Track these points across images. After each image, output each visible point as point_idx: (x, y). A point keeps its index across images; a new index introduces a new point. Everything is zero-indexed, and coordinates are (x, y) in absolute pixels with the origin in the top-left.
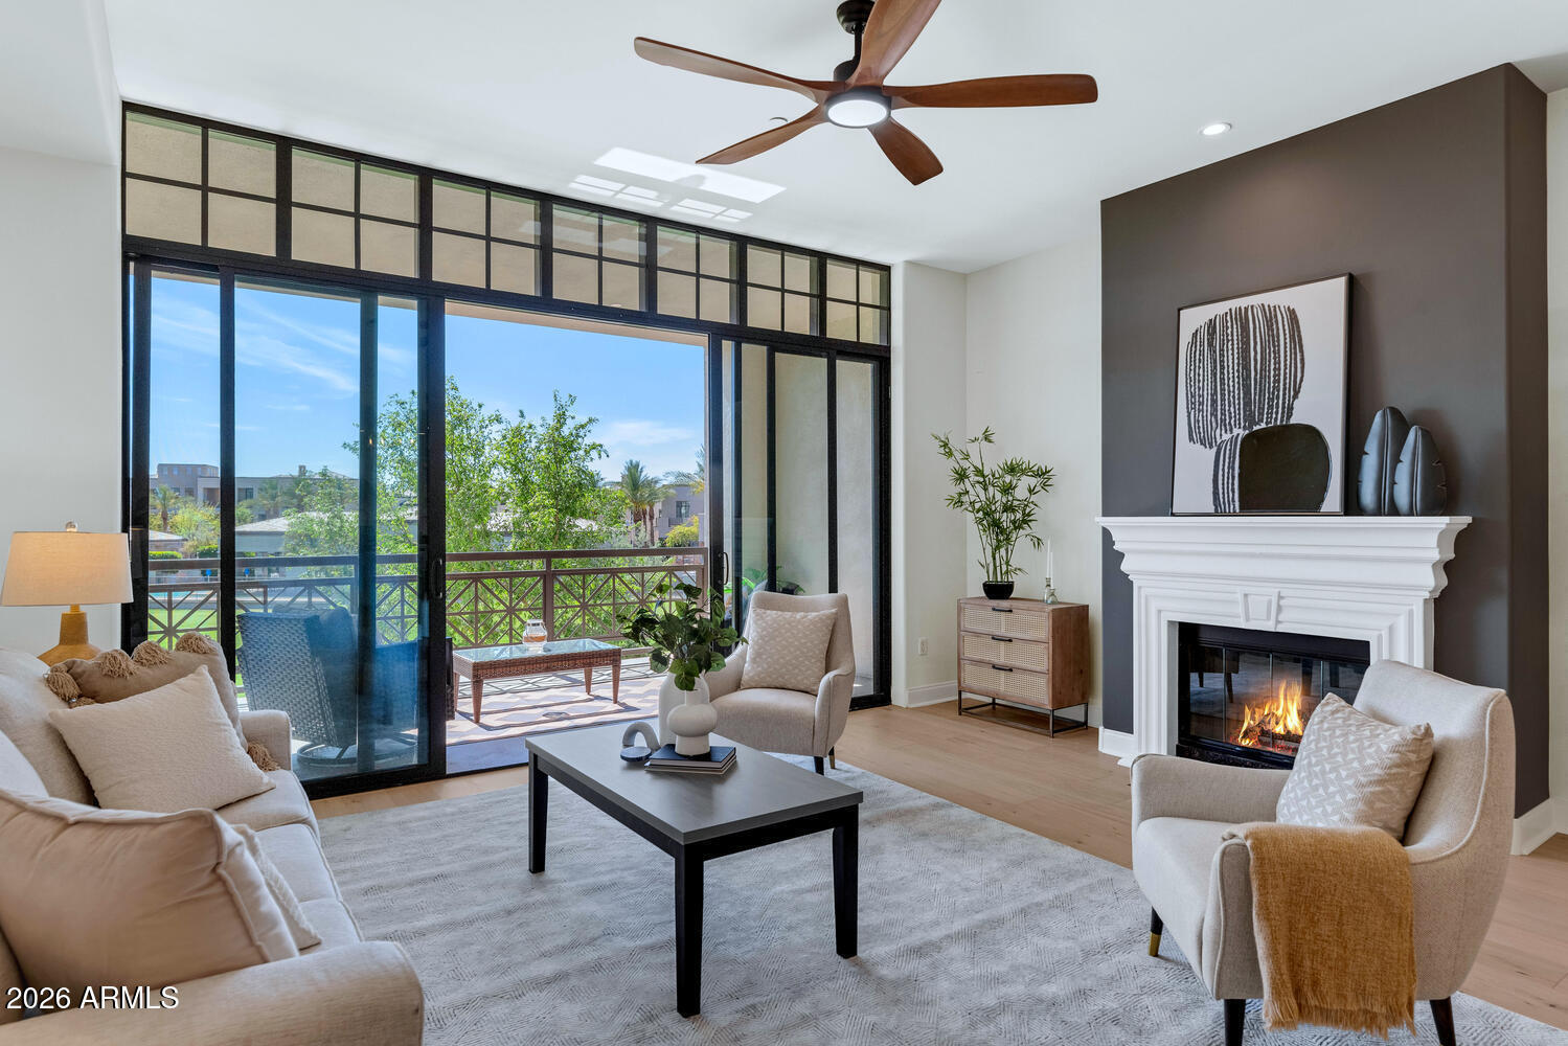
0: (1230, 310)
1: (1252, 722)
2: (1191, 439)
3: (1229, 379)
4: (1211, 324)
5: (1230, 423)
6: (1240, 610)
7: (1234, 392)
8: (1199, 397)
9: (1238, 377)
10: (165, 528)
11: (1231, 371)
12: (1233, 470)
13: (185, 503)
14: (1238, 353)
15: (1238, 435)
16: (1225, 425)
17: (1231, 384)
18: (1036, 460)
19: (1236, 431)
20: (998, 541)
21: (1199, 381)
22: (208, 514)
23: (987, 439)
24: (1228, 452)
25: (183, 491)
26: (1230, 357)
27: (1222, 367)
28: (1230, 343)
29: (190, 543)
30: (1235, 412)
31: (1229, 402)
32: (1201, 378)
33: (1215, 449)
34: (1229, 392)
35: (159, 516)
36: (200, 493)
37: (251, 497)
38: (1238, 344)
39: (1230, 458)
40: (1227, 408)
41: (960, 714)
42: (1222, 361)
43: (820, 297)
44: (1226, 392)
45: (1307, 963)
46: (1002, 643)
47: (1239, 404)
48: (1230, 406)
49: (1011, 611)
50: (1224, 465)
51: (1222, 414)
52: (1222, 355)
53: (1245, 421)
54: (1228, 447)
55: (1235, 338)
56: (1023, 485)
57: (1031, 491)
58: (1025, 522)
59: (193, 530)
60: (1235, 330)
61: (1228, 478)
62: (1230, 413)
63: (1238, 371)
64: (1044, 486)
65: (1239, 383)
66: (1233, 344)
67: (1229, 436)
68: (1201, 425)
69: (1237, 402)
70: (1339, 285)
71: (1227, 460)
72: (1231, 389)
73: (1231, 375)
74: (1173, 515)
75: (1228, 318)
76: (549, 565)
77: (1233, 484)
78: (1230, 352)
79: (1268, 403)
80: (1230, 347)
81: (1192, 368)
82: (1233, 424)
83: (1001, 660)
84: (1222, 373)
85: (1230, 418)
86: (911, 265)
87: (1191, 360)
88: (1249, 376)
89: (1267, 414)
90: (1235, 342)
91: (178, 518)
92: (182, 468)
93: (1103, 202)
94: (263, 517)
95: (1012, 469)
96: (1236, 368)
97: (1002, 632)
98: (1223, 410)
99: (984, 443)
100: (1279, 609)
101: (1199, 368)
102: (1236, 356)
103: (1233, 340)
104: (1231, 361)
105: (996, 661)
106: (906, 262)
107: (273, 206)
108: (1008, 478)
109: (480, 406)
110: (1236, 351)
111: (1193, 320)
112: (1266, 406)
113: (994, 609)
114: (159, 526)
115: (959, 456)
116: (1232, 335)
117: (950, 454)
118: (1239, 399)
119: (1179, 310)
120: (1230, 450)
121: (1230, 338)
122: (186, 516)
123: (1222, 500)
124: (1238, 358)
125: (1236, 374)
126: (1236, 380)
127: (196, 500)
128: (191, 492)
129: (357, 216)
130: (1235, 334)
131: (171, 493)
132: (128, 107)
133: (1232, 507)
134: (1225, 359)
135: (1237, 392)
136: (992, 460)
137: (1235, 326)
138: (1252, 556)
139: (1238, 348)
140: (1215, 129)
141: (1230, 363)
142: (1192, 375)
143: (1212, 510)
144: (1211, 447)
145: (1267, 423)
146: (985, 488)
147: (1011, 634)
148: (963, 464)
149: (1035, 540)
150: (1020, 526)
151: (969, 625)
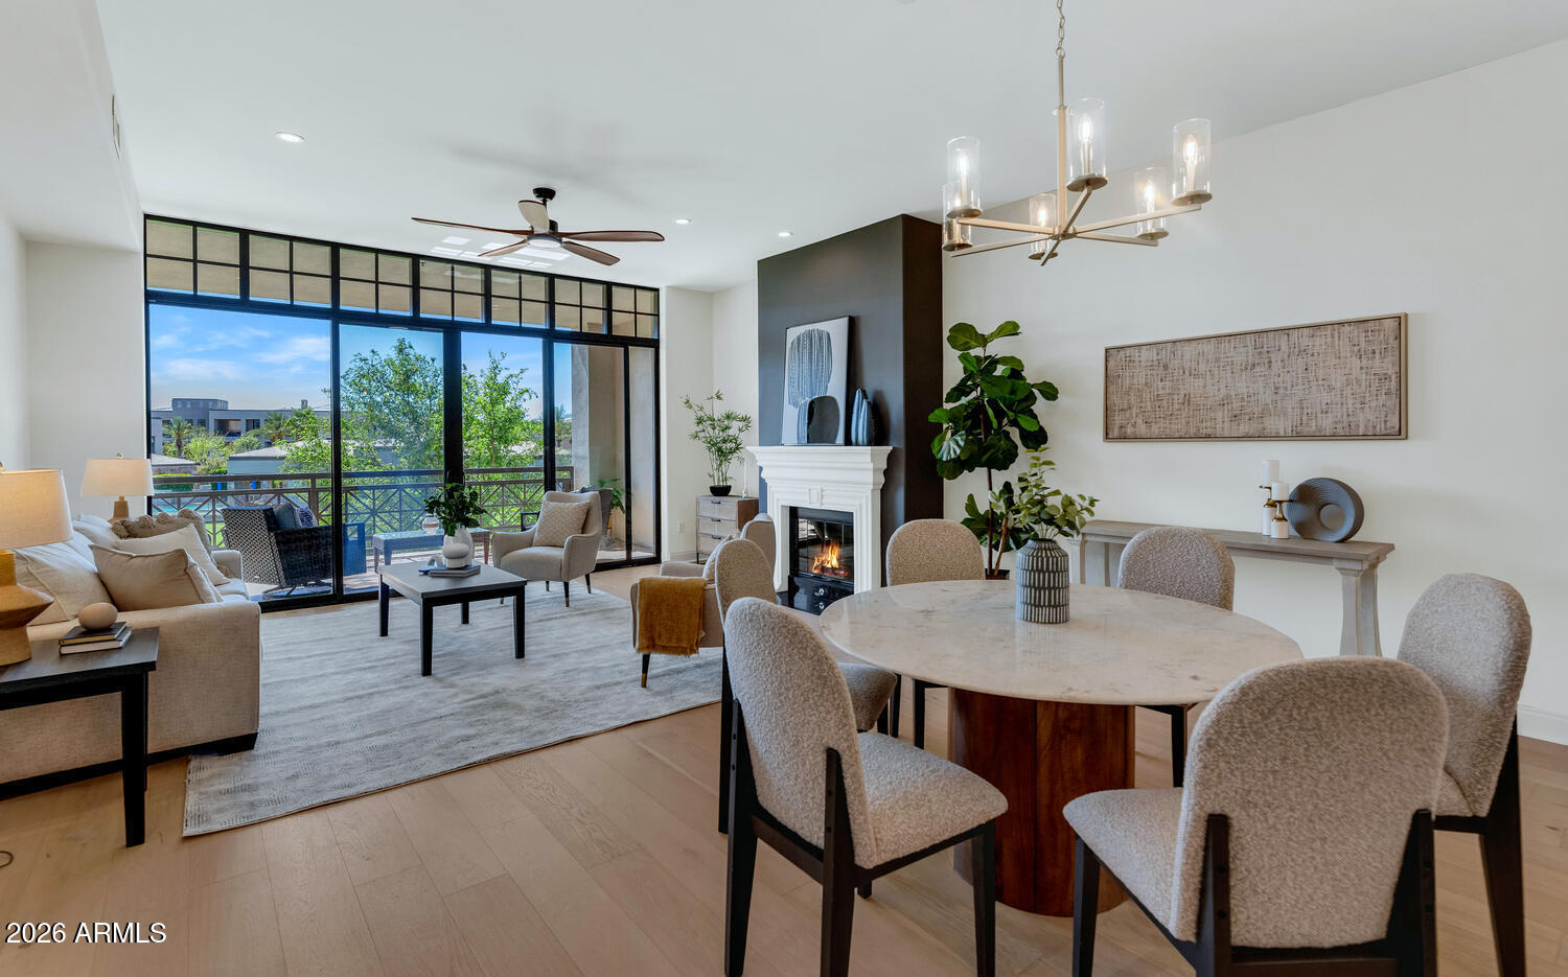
0: (806, 330)
2: (789, 402)
3: (804, 367)
4: (799, 338)
6: (808, 498)
8: (793, 378)
9: (808, 369)
10: (180, 455)
12: (805, 421)
13: (198, 432)
14: (808, 354)
15: (806, 402)
16: (801, 397)
18: (742, 414)
19: (805, 400)
20: (721, 461)
21: (793, 370)
22: (219, 441)
23: (719, 397)
24: (802, 412)
25: (195, 422)
26: (805, 356)
27: (802, 360)
28: (805, 348)
29: (202, 467)
30: (806, 388)
31: (804, 383)
33: (798, 409)
34: (804, 376)
35: (174, 444)
36: (212, 425)
37: (258, 426)
38: (808, 350)
39: (804, 414)
42: (802, 357)
43: (609, 310)
45: (658, 628)
46: (716, 522)
47: (808, 383)
48: (804, 385)
49: (719, 504)
50: (801, 418)
51: (801, 389)
52: (802, 354)
53: (808, 394)
56: (736, 425)
57: (740, 430)
58: (737, 449)
59: (205, 456)
60: (808, 342)
61: (803, 425)
62: (804, 389)
64: (747, 426)
65: (808, 372)
66: (806, 350)
67: (802, 403)
68: (793, 394)
70: (845, 321)
71: (802, 416)
74: (782, 444)
75: (805, 335)
77: (805, 428)
78: (805, 353)
79: (819, 383)
81: (791, 362)
82: (804, 395)
83: (716, 534)
84: (802, 364)
85: (804, 392)
86: (670, 288)
87: (791, 358)
88: (812, 369)
89: (818, 390)
90: (807, 348)
91: (191, 446)
92: (195, 402)
93: (759, 262)
94: (269, 444)
95: (728, 416)
96: (807, 364)
97: (717, 516)
98: (802, 387)
99: (716, 400)
100: (822, 497)
101: (793, 362)
104: (805, 358)
105: (712, 533)
107: (238, 269)
108: (726, 422)
109: (433, 360)
111: (793, 333)
112: (818, 385)
113: (712, 503)
114: (174, 452)
115: (696, 409)
116: (807, 345)
117: (690, 406)
118: (808, 380)
119: (786, 329)
120: (803, 410)
122: (199, 444)
123: (800, 437)
124: (808, 357)
127: (207, 430)
128: (203, 423)
129: (291, 272)
131: (184, 424)
132: (147, 217)
133: (804, 440)
135: (807, 377)
136: (718, 410)
137: (807, 340)
138: (821, 468)
139: (808, 352)
140: (784, 234)
141: (805, 360)
142: (791, 366)
143: (797, 442)
144: (797, 407)
145: (818, 395)
146: (714, 429)
147: (719, 517)
148: (700, 414)
149: (741, 460)
150: (734, 451)
151: (703, 513)
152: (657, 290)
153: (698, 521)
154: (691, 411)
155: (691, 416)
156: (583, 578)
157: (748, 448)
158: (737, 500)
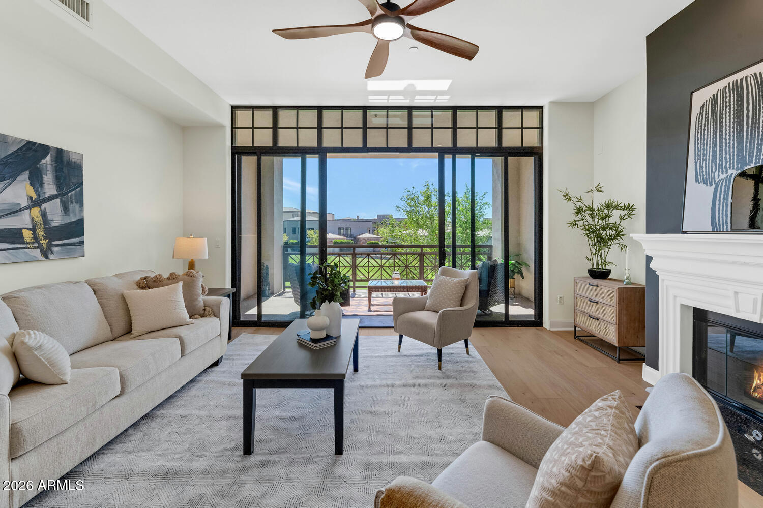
0: (729, 84)
1: (759, 382)
2: (697, 181)
3: (726, 134)
4: (714, 98)
5: (726, 166)
6: (731, 302)
7: (730, 143)
8: (704, 150)
9: (734, 132)
11: (728, 128)
12: (727, 201)
14: (734, 114)
15: (732, 174)
16: (722, 169)
17: (728, 137)
18: (624, 202)
19: (730, 172)
20: (600, 247)
21: (704, 139)
23: (599, 190)
24: (723, 187)
26: (728, 118)
27: (721, 127)
28: (728, 108)
30: (730, 158)
31: (726, 151)
32: (705, 137)
33: (714, 186)
34: (726, 143)
38: (734, 107)
39: (725, 192)
40: (724, 156)
41: (575, 338)
42: (721, 122)
43: (499, 128)
44: (724, 144)
46: (594, 304)
47: (733, 152)
48: (726, 154)
49: (597, 286)
50: (720, 197)
51: (720, 160)
52: (721, 118)
53: (737, 164)
54: (724, 184)
55: (732, 103)
56: (617, 213)
57: (622, 218)
58: (619, 236)
60: (732, 98)
61: (723, 206)
62: (726, 159)
63: (733, 128)
64: (630, 215)
65: (734, 136)
66: (730, 109)
67: (725, 176)
68: (704, 170)
69: (732, 150)
71: (723, 194)
72: (728, 141)
73: (728, 132)
74: (683, 232)
75: (727, 90)
76: (422, 250)
77: (727, 211)
78: (728, 114)
79: (757, 148)
80: (728, 111)
81: (699, 131)
82: (728, 166)
83: (593, 313)
84: (721, 131)
85: (726, 162)
86: (553, 103)
87: (699, 125)
88: (742, 130)
89: (757, 156)
90: (732, 106)
95: (608, 206)
96: (732, 125)
97: (594, 298)
98: (721, 158)
99: (595, 192)
101: (704, 130)
102: (732, 116)
103: (730, 106)
104: (728, 121)
105: (591, 313)
106: (550, 102)
107: (272, 129)
108: (606, 211)
110: (732, 113)
112: (755, 150)
113: (590, 284)
115: (575, 200)
116: (730, 102)
117: (569, 199)
118: (733, 148)
119: (692, 93)
120: (725, 186)
121: (728, 104)
123: (717, 223)
124: (734, 118)
125: (732, 130)
126: (732, 134)
129: (297, 128)
130: (732, 100)
133: (725, 227)
134: (724, 120)
135: (732, 143)
136: (598, 201)
137: (732, 95)
139: (734, 111)
141: (728, 123)
142: (699, 136)
143: (710, 229)
144: (711, 185)
145: (755, 164)
146: (593, 217)
147: (598, 300)
148: (579, 205)
149: (623, 247)
150: (615, 238)
151: (579, 292)
152: (540, 108)
153: (575, 298)
154: (570, 203)
155: (571, 207)
156: (463, 341)
157: (631, 235)
158: (617, 285)
